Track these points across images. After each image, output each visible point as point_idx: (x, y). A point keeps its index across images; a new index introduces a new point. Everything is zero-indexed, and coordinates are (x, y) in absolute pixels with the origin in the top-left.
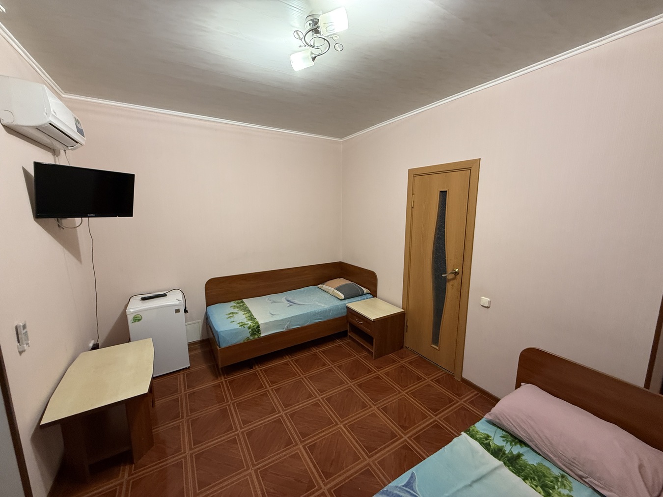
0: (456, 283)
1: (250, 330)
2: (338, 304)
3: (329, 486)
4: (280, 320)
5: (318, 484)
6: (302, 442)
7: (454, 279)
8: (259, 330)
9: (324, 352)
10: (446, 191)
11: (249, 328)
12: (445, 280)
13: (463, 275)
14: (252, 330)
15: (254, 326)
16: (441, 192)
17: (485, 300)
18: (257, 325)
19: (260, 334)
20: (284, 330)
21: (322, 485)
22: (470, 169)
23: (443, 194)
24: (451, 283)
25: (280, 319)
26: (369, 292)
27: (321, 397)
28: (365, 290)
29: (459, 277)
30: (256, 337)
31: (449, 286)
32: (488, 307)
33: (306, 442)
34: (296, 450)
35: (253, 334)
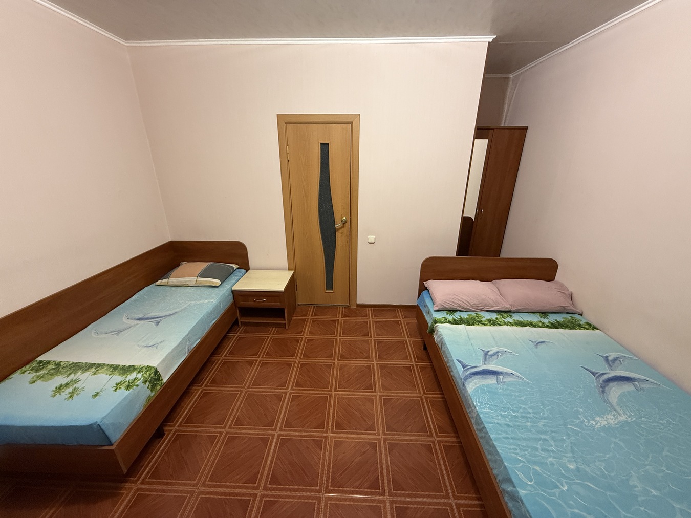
0: (345, 230)
1: (148, 384)
2: (223, 292)
3: (381, 432)
4: (178, 346)
5: (374, 439)
6: (327, 432)
7: (342, 227)
8: (159, 376)
9: (231, 353)
10: (328, 144)
11: (145, 382)
12: (335, 231)
13: (351, 223)
14: (150, 382)
15: (150, 375)
16: (321, 144)
17: (371, 238)
18: (153, 370)
19: (162, 379)
20: (187, 355)
21: (377, 437)
22: (351, 123)
23: (325, 147)
24: (340, 231)
25: (177, 344)
26: (238, 266)
27: (289, 389)
28: (235, 266)
29: (347, 225)
30: (158, 387)
31: (338, 234)
32: (373, 243)
33: (330, 428)
34: (331, 442)
35: (153, 387)
